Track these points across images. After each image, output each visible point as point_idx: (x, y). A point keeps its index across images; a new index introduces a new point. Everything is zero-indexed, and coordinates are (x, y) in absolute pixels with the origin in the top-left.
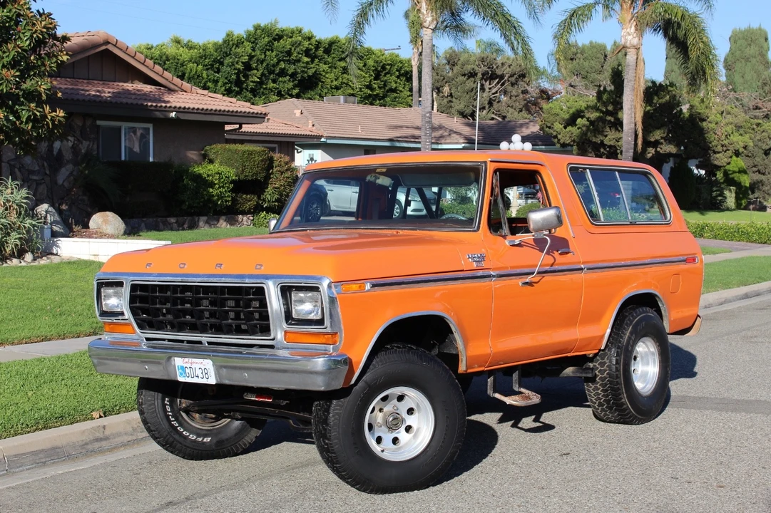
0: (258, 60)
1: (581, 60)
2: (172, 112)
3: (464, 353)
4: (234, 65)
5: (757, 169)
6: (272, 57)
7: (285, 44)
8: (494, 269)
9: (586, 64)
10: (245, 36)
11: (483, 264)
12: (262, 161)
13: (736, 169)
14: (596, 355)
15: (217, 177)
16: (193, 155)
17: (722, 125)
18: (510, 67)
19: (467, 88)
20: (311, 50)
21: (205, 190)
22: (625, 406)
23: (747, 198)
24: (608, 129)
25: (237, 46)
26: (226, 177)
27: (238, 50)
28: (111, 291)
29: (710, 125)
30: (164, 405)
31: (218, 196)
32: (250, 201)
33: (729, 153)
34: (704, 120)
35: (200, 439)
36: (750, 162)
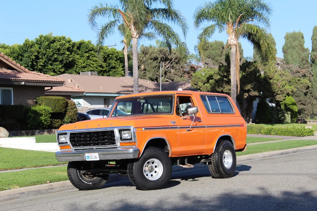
0: (42, 54)
1: (211, 50)
2: (23, 82)
3: (170, 150)
4: (30, 57)
5: (301, 103)
6: (50, 52)
7: (57, 45)
8: (178, 126)
9: (213, 52)
10: (35, 42)
11: (175, 124)
12: (63, 103)
13: (291, 103)
14: (211, 155)
15: (44, 111)
16: (30, 102)
17: (280, 81)
18: (175, 54)
19: (153, 66)
20: (70, 48)
21: (38, 118)
22: (221, 172)
23: (297, 117)
24: (225, 84)
25: (31, 47)
26: (48, 111)
27: (32, 49)
28: (62, 136)
29: (274, 81)
30: (77, 173)
31: (44, 120)
32: (58, 122)
33: (284, 95)
34: (271, 79)
35: (88, 183)
36: (298, 99)
